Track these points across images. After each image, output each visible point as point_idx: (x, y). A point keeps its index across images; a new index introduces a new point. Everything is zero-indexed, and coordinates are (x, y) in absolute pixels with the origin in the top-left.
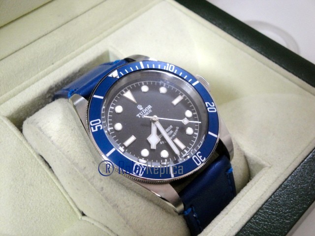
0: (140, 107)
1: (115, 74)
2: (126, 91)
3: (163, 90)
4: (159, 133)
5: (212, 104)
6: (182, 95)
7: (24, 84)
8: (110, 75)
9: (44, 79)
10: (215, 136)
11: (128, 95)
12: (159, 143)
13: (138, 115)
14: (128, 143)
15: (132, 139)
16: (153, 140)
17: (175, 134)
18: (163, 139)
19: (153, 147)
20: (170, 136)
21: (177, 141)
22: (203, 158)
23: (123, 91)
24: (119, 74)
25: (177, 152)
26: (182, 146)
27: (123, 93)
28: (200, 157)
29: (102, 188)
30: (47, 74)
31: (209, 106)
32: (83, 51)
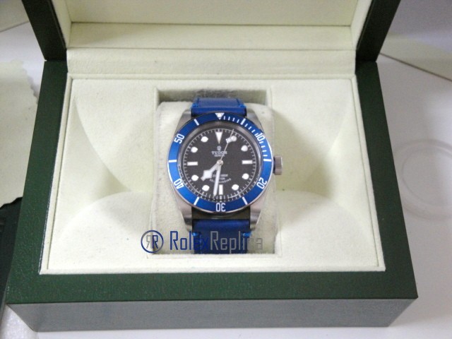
0: (219, 148)
1: (219, 115)
2: (221, 131)
3: (244, 148)
4: (215, 173)
5: (264, 182)
6: (254, 161)
7: (187, 76)
8: (216, 114)
9: (203, 82)
10: (246, 203)
11: (219, 135)
12: (209, 179)
13: (213, 152)
14: (191, 164)
15: (195, 164)
16: (207, 174)
17: (225, 182)
18: (214, 178)
19: (203, 178)
20: (220, 180)
21: (221, 187)
22: (223, 209)
23: (219, 129)
24: (223, 117)
25: (215, 193)
26: (221, 192)
27: (217, 131)
28: (223, 207)
29: (160, 179)
30: (208, 79)
31: (261, 182)
32: (247, 79)
